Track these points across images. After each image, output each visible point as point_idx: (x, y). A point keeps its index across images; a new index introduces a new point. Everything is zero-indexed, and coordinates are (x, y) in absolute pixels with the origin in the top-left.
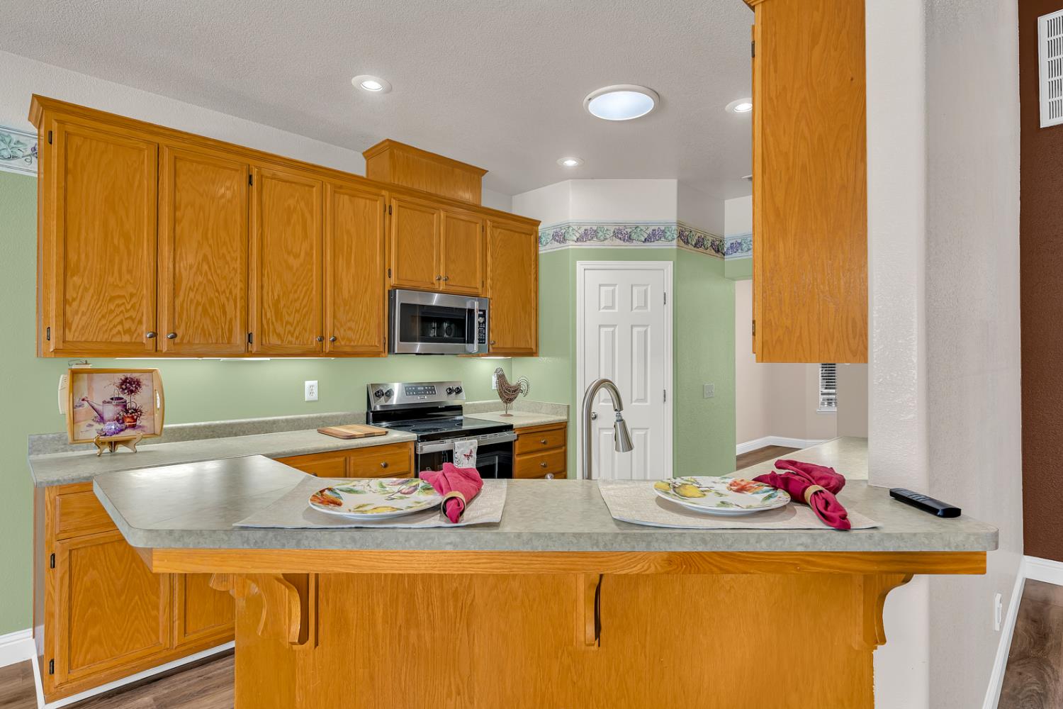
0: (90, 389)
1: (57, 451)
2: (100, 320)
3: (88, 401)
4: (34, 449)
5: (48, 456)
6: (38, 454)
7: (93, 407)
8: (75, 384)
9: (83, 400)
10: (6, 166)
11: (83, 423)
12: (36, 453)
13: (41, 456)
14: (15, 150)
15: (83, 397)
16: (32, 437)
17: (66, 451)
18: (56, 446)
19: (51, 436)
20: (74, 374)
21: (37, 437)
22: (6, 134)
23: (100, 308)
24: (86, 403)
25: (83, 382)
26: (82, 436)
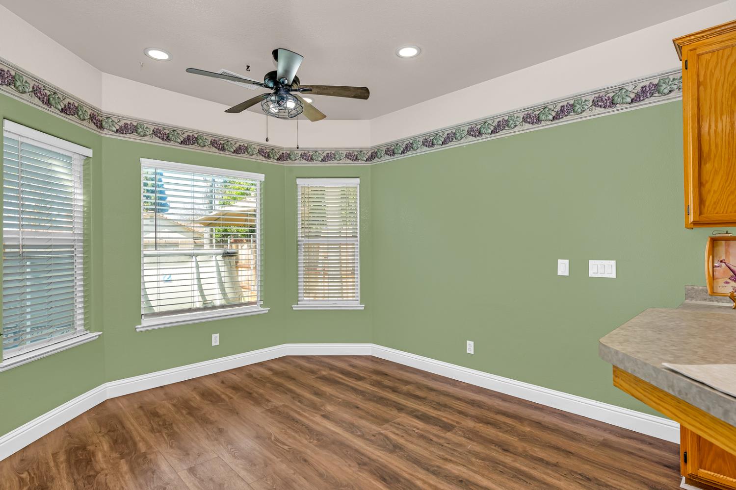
0: (727, 253)
1: (705, 300)
2: (729, 195)
3: (725, 263)
4: (688, 296)
5: (699, 302)
6: (692, 300)
7: (729, 268)
8: (715, 249)
9: (721, 261)
10: (667, 99)
11: (720, 280)
12: (690, 299)
13: (694, 302)
14: (672, 86)
15: (721, 259)
16: (688, 287)
17: (713, 301)
18: (705, 296)
19: (701, 288)
20: (714, 241)
21: (690, 287)
22: (666, 77)
23: (729, 185)
24: (723, 264)
25: (721, 248)
26: (720, 290)
